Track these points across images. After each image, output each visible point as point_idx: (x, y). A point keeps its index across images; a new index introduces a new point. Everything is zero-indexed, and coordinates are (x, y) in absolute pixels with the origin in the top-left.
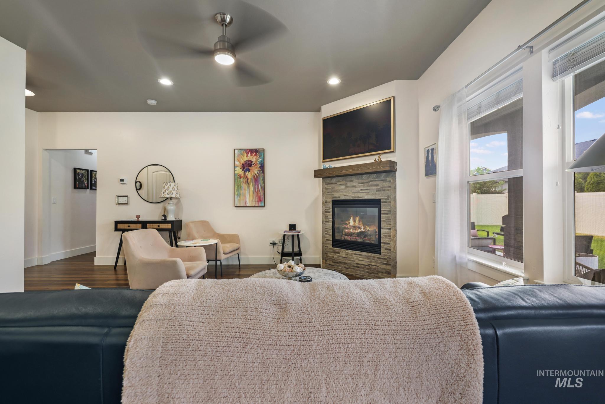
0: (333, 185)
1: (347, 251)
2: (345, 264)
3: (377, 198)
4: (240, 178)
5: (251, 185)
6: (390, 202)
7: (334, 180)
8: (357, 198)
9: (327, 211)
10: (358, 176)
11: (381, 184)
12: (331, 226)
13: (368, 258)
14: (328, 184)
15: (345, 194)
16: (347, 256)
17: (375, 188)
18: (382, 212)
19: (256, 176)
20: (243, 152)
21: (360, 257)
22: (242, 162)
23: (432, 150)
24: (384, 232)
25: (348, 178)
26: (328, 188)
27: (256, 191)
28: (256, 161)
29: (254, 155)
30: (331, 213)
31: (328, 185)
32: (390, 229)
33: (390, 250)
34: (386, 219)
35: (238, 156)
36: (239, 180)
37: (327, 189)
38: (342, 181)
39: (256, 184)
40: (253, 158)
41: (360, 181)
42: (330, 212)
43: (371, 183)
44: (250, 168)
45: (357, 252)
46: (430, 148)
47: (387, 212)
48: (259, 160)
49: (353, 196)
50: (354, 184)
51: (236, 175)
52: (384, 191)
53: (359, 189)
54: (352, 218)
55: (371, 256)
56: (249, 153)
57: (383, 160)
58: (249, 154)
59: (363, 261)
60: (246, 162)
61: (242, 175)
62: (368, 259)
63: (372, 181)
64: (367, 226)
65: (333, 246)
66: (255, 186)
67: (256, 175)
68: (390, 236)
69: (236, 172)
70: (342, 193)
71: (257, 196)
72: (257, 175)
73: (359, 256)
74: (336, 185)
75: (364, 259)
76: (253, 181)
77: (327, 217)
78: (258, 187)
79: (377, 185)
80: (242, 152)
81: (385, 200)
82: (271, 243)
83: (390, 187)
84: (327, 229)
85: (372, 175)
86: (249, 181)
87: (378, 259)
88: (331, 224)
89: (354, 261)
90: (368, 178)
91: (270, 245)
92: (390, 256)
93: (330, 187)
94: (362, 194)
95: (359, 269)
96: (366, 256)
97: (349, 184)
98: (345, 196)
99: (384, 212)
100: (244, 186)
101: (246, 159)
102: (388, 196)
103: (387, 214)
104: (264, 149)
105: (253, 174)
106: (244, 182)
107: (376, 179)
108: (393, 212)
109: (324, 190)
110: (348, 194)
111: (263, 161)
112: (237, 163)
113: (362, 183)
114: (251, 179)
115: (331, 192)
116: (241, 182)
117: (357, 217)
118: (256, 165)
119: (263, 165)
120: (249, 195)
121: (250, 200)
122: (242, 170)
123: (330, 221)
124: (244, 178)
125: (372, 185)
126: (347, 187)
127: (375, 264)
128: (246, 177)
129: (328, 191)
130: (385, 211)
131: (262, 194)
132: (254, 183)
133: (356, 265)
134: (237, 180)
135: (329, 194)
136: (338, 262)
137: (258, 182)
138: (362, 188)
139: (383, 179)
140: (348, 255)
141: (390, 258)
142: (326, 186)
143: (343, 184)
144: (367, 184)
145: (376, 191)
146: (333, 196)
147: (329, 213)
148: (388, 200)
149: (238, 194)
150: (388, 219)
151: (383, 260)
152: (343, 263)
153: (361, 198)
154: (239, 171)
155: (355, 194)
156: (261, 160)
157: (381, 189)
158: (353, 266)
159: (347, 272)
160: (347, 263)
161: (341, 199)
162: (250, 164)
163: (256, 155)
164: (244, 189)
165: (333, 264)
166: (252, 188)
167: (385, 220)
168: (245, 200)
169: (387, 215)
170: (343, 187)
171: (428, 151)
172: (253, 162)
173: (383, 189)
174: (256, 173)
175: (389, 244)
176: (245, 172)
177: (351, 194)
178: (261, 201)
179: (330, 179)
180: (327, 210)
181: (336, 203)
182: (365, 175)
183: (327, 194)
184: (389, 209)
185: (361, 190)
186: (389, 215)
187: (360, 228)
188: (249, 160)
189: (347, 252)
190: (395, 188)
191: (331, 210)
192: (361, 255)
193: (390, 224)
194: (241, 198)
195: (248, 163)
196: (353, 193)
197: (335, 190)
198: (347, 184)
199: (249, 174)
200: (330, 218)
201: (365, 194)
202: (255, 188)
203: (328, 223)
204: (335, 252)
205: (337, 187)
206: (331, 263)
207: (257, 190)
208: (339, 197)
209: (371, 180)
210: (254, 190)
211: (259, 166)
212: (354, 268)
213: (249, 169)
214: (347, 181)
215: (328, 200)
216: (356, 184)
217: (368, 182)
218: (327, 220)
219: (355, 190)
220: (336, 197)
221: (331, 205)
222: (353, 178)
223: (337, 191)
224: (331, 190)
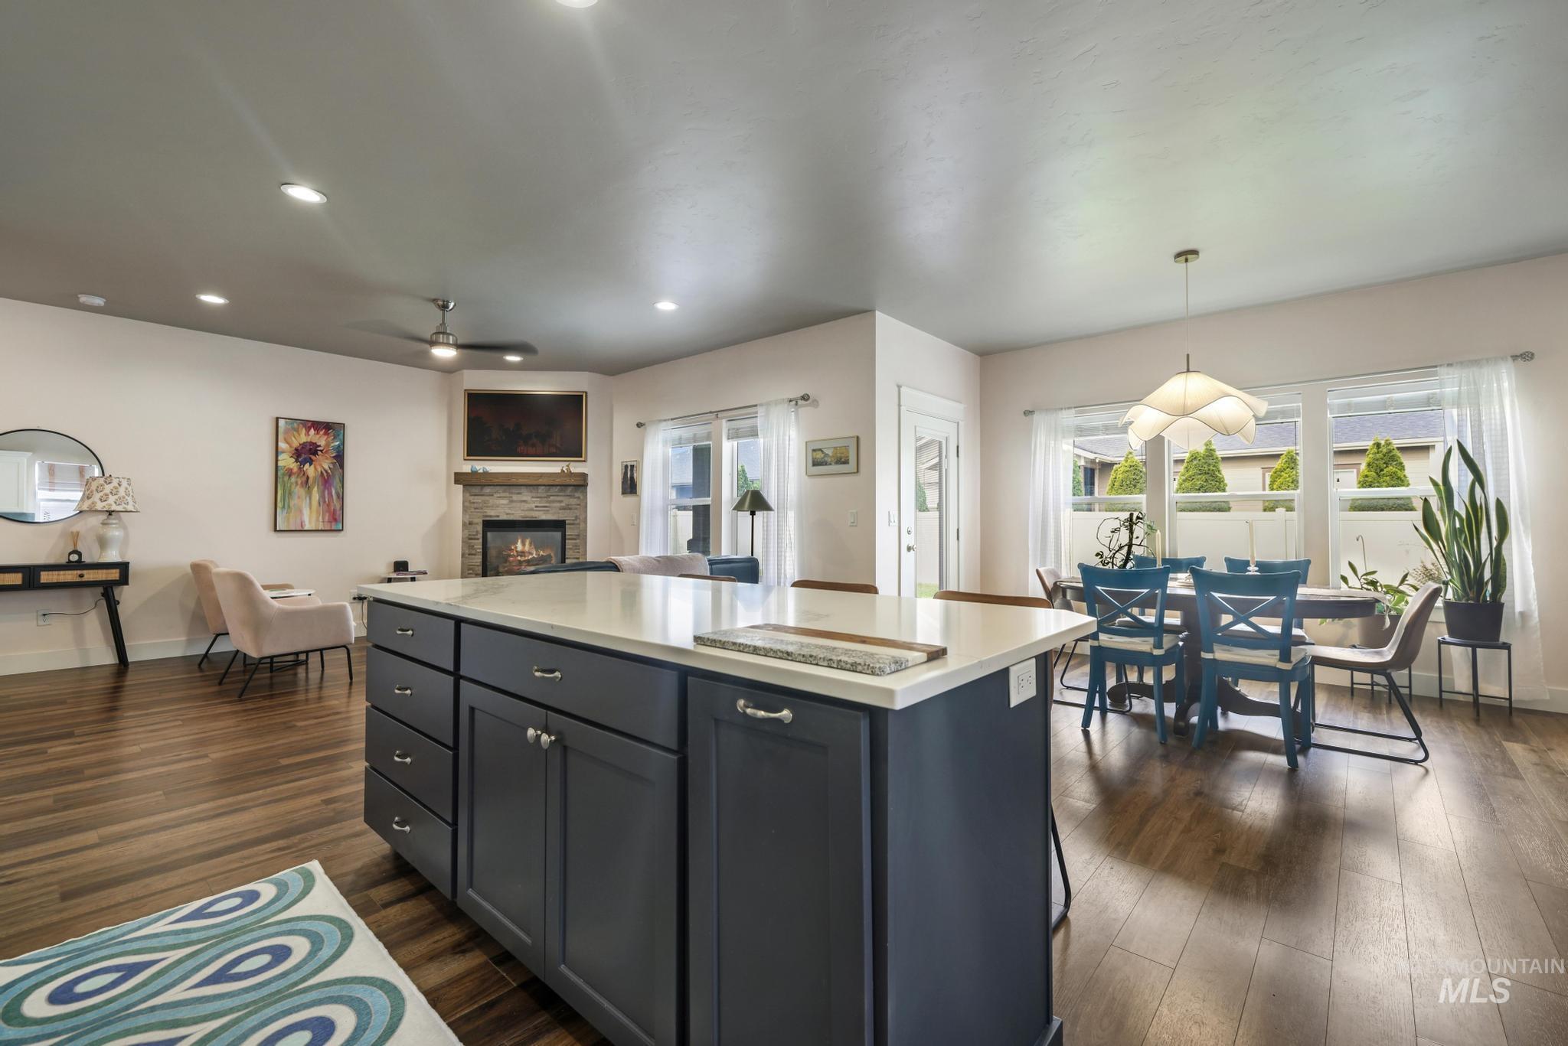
0: (487, 498)
3: (561, 519)
4: (290, 476)
5: (316, 489)
6: (579, 524)
7: (487, 490)
8: (530, 518)
9: (473, 537)
10: (531, 488)
11: (566, 501)
12: (480, 560)
15: (510, 511)
17: (558, 505)
18: (567, 537)
19: (325, 474)
20: (298, 425)
22: (296, 444)
23: (632, 466)
25: (514, 490)
26: (474, 501)
27: (325, 502)
28: (328, 445)
29: (322, 433)
30: (481, 540)
31: (476, 497)
32: (578, 558)
34: (573, 544)
35: (286, 432)
36: (286, 478)
37: (474, 503)
38: (504, 492)
39: (325, 489)
40: (321, 441)
41: (534, 495)
42: (478, 539)
43: (552, 498)
44: (313, 457)
46: (629, 464)
47: (575, 537)
48: (332, 445)
49: (523, 515)
50: (525, 498)
51: (279, 468)
52: (570, 509)
53: (533, 505)
54: (520, 543)
56: (312, 429)
57: (573, 470)
58: (312, 431)
60: (303, 445)
61: (295, 469)
63: (554, 496)
66: (324, 492)
67: (326, 471)
69: (280, 464)
70: (502, 511)
71: (329, 511)
72: (329, 471)
74: (491, 497)
76: (320, 484)
77: (474, 546)
78: (330, 494)
79: (561, 502)
80: (295, 425)
81: (572, 522)
82: (354, 598)
83: (579, 505)
84: (473, 565)
86: (310, 481)
88: (481, 557)
90: (547, 492)
91: (352, 601)
93: (479, 501)
94: (537, 513)
97: (515, 497)
98: (507, 514)
99: (570, 537)
100: (299, 491)
101: (303, 439)
102: (577, 517)
103: (575, 539)
104: (344, 424)
105: (319, 470)
106: (299, 482)
107: (560, 494)
108: (582, 537)
109: (467, 504)
110: (513, 512)
111: (342, 447)
112: (282, 445)
113: (538, 498)
114: (315, 478)
115: (481, 509)
116: (291, 484)
117: (527, 540)
118: (326, 452)
119: (341, 454)
120: (310, 508)
121: (310, 517)
122: (294, 460)
123: (479, 552)
124: (298, 475)
125: (553, 502)
126: (512, 501)
128: (304, 474)
129: (475, 505)
130: (572, 535)
131: (338, 507)
132: (322, 487)
134: (283, 478)
135: (477, 511)
137: (330, 485)
138: (538, 505)
139: (568, 495)
142: (471, 498)
143: (505, 497)
144: (546, 500)
145: (560, 510)
146: (485, 514)
147: (476, 541)
148: (576, 522)
149: (284, 507)
150: (576, 546)
153: (536, 518)
154: (287, 461)
155: (526, 513)
156: (337, 443)
157: (567, 507)
161: (501, 518)
162: (313, 450)
163: (326, 434)
164: (299, 497)
166: (316, 495)
167: (571, 546)
168: (301, 519)
169: (574, 541)
170: (505, 502)
171: (626, 466)
172: (320, 446)
173: (570, 507)
174: (326, 467)
176: (303, 463)
177: (518, 513)
178: (335, 520)
179: (479, 487)
180: (474, 535)
181: (490, 525)
182: (543, 487)
183: (473, 510)
184: (578, 531)
185: (536, 507)
186: (578, 541)
187: (531, 554)
188: (311, 442)
190: (586, 507)
191: (480, 536)
193: (579, 552)
194: (291, 515)
195: (308, 447)
196: (523, 510)
197: (489, 505)
198: (511, 497)
199: (310, 470)
200: (479, 549)
201: (542, 513)
202: (322, 496)
203: (473, 556)
205: (492, 501)
207: (327, 500)
208: (498, 516)
209: (552, 494)
210: (321, 500)
211: (334, 455)
213: (310, 458)
214: (512, 493)
215: (475, 520)
216: (528, 498)
217: (549, 496)
218: (473, 552)
219: (527, 506)
220: (491, 516)
221: (480, 528)
222: (523, 490)
223: (492, 507)
224: (481, 505)
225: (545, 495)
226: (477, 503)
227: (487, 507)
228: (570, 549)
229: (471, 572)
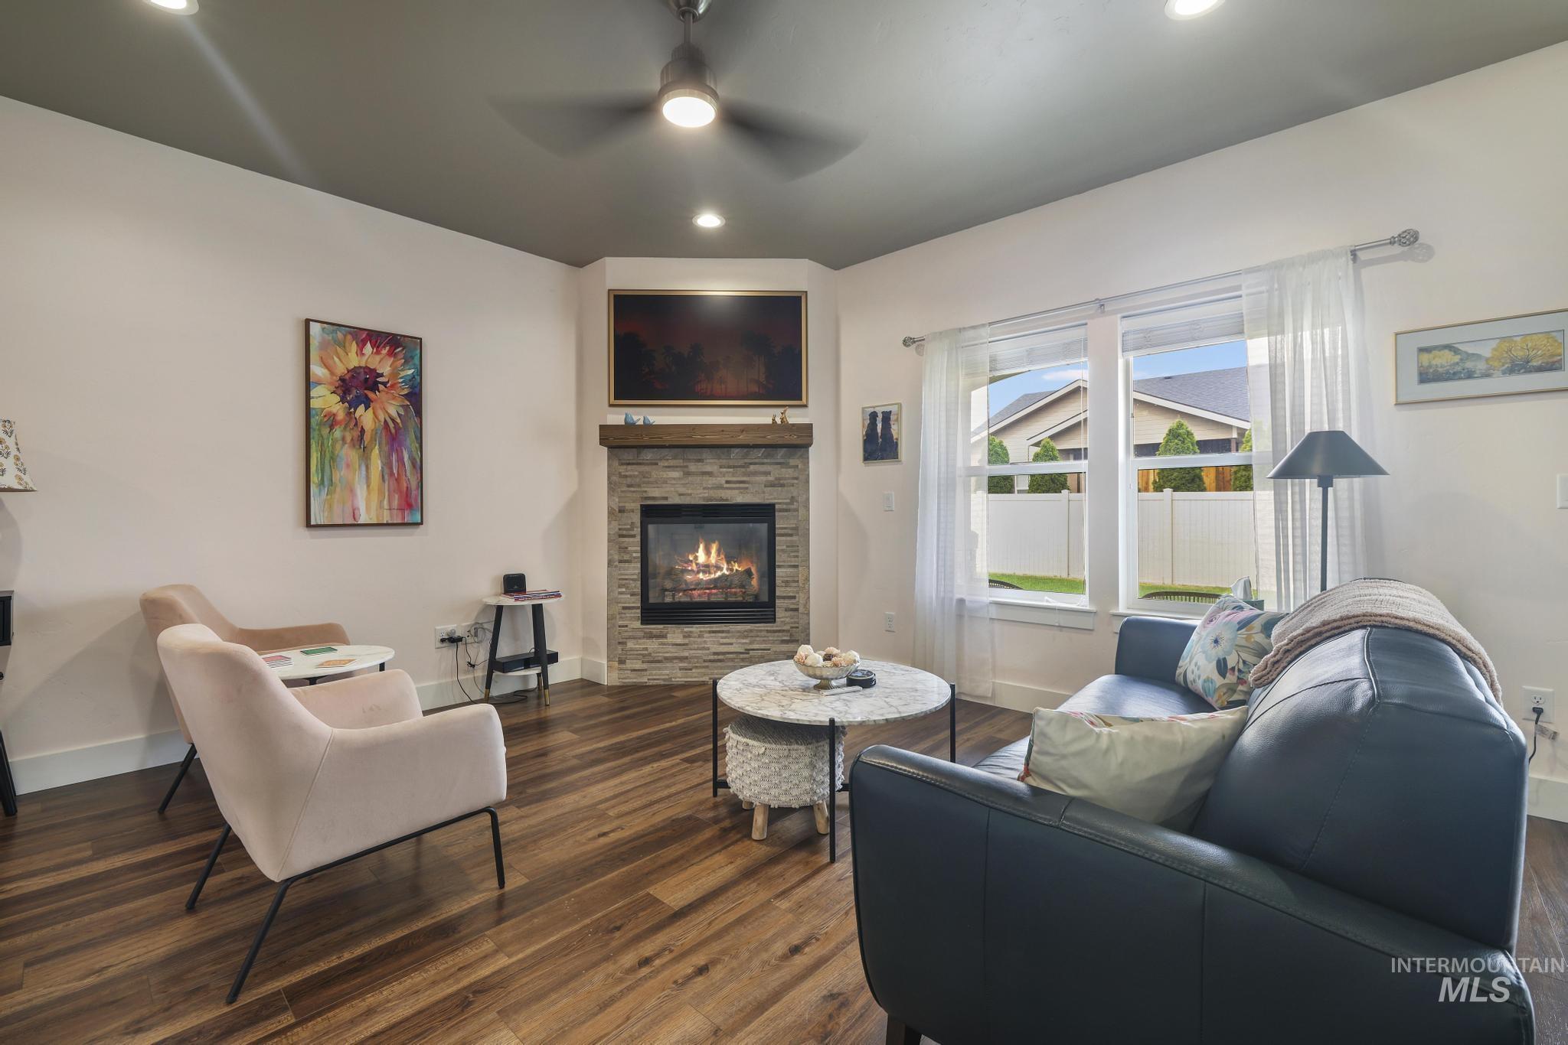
0: (645, 468)
1: (687, 629)
2: (682, 659)
3: (767, 502)
4: (332, 427)
5: (376, 451)
6: (797, 510)
7: (648, 455)
8: (717, 500)
9: (624, 532)
10: (719, 451)
11: (776, 472)
12: (638, 571)
13: (744, 635)
14: (629, 464)
15: (682, 490)
16: (686, 641)
17: (763, 479)
18: (777, 531)
19: (391, 425)
20: (345, 336)
21: (722, 638)
22: (341, 369)
23: (887, 416)
24: (781, 574)
25: (691, 454)
26: (627, 474)
27: (391, 474)
28: (394, 374)
29: (385, 351)
30: (638, 538)
31: (629, 467)
32: (796, 566)
33: (797, 610)
34: (787, 546)
35: (324, 345)
36: (325, 431)
37: (626, 476)
38: (675, 458)
39: (392, 449)
40: (384, 365)
41: (724, 462)
42: (634, 536)
43: (752, 467)
44: (371, 395)
45: (715, 627)
46: (879, 411)
47: (790, 532)
48: (403, 374)
49: (706, 495)
50: (708, 468)
51: (313, 412)
52: (782, 486)
53: (722, 480)
54: (702, 547)
55: (751, 631)
56: (369, 344)
57: (791, 421)
58: (368, 349)
59: (732, 644)
60: (354, 372)
61: (341, 416)
62: (746, 637)
63: (755, 464)
64: (734, 562)
65: (642, 624)
66: (390, 456)
67: (393, 420)
68: (798, 581)
69: (314, 404)
70: (673, 489)
71: (400, 491)
72: (398, 421)
73: (720, 635)
74: (654, 467)
75: (734, 641)
76: (384, 442)
77: (627, 548)
78: (400, 460)
79: (768, 473)
80: (340, 335)
81: (784, 507)
82: (443, 640)
83: (797, 479)
84: (626, 579)
85: (755, 450)
86: (367, 437)
87: (769, 634)
88: (639, 565)
89: (708, 649)
90: (745, 456)
91: (439, 645)
92: (795, 623)
93: (636, 473)
94: (729, 492)
95: (719, 664)
96: (739, 632)
97: (693, 467)
98: (680, 495)
99: (782, 531)
100: (348, 454)
101: (354, 361)
102: (792, 497)
103: (791, 535)
104: (421, 339)
105: (382, 416)
106: (348, 439)
107: (765, 461)
108: (802, 531)
109: (614, 478)
110: (690, 492)
111: (418, 378)
112: (317, 370)
113: (729, 467)
114: (375, 431)
115: (639, 486)
116: (335, 441)
117: (714, 542)
118: (392, 386)
119: (417, 390)
120: (368, 486)
121: (368, 503)
122: (338, 399)
123: (635, 558)
124: (345, 428)
125: (755, 474)
126: (688, 474)
127: (763, 646)
128: (356, 425)
129: (629, 480)
130: (785, 528)
131: (414, 484)
132: (386, 448)
133: (712, 657)
134: (319, 430)
135: (632, 489)
136: (660, 658)
137: (400, 445)
138: (730, 479)
139: (782, 461)
140: (689, 636)
141: (797, 627)
142: (622, 469)
143: (677, 467)
144: (743, 470)
145: (765, 486)
146: (645, 495)
147: (631, 540)
148: (792, 507)
149: (322, 482)
150: (793, 546)
151: (780, 634)
152: (676, 658)
153: (727, 500)
154: (326, 400)
155: (711, 492)
156: (410, 372)
157: (776, 482)
158: (705, 661)
159: (687, 678)
160: (686, 658)
161: (670, 502)
162: (371, 382)
163: (391, 354)
164: (348, 466)
165: (645, 666)
166: (377, 463)
167: (785, 547)
168: (353, 506)
169: (789, 538)
170: (676, 474)
171: (873, 416)
172: (381, 375)
173: (782, 482)
174: (394, 414)
175: (794, 597)
176: (353, 405)
177: (699, 491)
178: (410, 506)
179: (634, 450)
180: (627, 530)
181: (653, 513)
182: (737, 450)
183: (625, 489)
184: (794, 526)
185: (728, 482)
186: (795, 538)
187: (719, 568)
188: (367, 367)
189: (686, 630)
190: (807, 481)
191: (637, 531)
192: (728, 632)
193: (797, 557)
194: (336, 496)
195: (362, 377)
196: (704, 488)
197: (650, 480)
198: (687, 467)
199: (366, 417)
200: (636, 552)
201: (737, 491)
202: (388, 464)
203: (627, 565)
204: (651, 636)
205: (656, 473)
206: (638, 665)
207: (395, 471)
208: (666, 498)
209: (752, 461)
210: (386, 471)
211: (405, 392)
212: (707, 664)
213: (366, 396)
214: (689, 460)
215: (629, 506)
216: (714, 469)
217: (746, 465)
218: (626, 557)
219: (711, 481)
220: (654, 498)
221: (636, 518)
222: (706, 454)
223: (657, 483)
224: (638, 480)
225: (741, 462)
226: (630, 476)
227: (648, 483)
228: (783, 550)
229: (624, 590)
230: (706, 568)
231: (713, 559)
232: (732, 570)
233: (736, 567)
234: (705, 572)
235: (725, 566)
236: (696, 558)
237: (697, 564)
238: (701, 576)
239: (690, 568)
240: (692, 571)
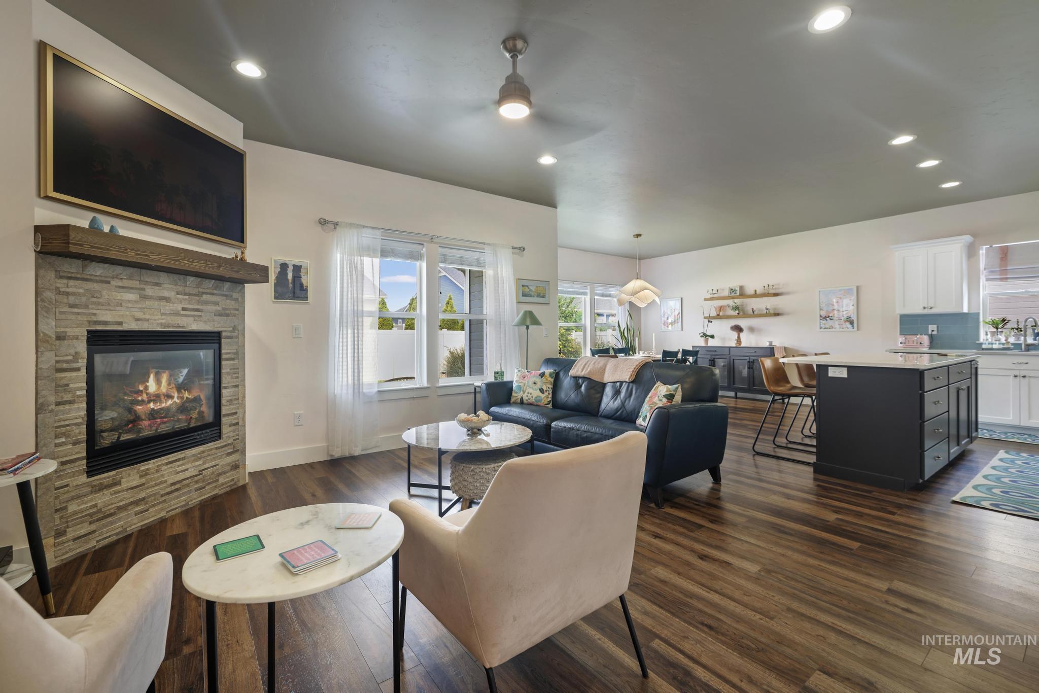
0: (95, 286)
1: (143, 467)
2: (136, 503)
3: (216, 329)
6: (237, 337)
7: (97, 270)
8: (173, 327)
9: (65, 366)
10: (176, 277)
11: (223, 303)
12: (83, 413)
13: (197, 458)
14: (70, 278)
15: (139, 315)
16: (143, 480)
17: (213, 308)
18: (224, 356)
21: (179, 466)
23: (297, 269)
24: (225, 395)
26: (68, 290)
30: (83, 372)
31: (71, 282)
32: (237, 386)
33: (237, 424)
34: (231, 369)
37: (68, 294)
38: (130, 278)
41: (181, 289)
42: (78, 369)
43: (205, 296)
45: (165, 459)
46: (290, 263)
47: (233, 356)
49: (164, 321)
50: (166, 294)
52: (228, 315)
53: (179, 307)
54: (152, 376)
55: (203, 452)
59: (187, 470)
62: (199, 459)
63: (206, 293)
64: (185, 390)
65: (88, 477)
68: (238, 399)
70: (128, 313)
73: (177, 463)
74: (105, 285)
75: (190, 465)
77: (67, 385)
79: (217, 304)
81: (229, 334)
83: (237, 310)
84: (67, 425)
85: (207, 281)
87: (218, 451)
88: (84, 405)
89: (166, 481)
90: (198, 285)
92: (237, 435)
93: (81, 291)
94: (185, 319)
95: (176, 494)
96: (194, 455)
97: (150, 291)
98: (137, 320)
99: (227, 356)
102: (234, 326)
103: (233, 359)
107: (215, 292)
108: (239, 355)
110: (147, 317)
113: (185, 294)
115: (87, 307)
117: (165, 372)
123: (79, 396)
125: (207, 303)
126: (144, 297)
127: (213, 463)
129: (72, 299)
130: (229, 353)
133: (169, 490)
135: (76, 310)
136: (112, 511)
138: (186, 306)
139: (227, 293)
140: (147, 474)
141: (238, 439)
142: (61, 283)
143: (132, 288)
144: (197, 298)
145: (215, 315)
146: (93, 318)
147: (74, 374)
148: (233, 334)
150: (234, 369)
151: (226, 448)
152: (132, 503)
153: (183, 327)
155: (169, 318)
157: (223, 312)
158: (162, 496)
159: (142, 521)
160: (144, 499)
161: (125, 327)
165: (93, 527)
167: (228, 370)
169: (232, 362)
170: (132, 296)
171: (284, 265)
173: (227, 312)
175: (236, 413)
177: (157, 317)
179: (79, 262)
180: (67, 362)
181: (103, 340)
182: (192, 279)
183: (65, 309)
184: (235, 351)
185: (184, 309)
186: (236, 362)
187: (169, 397)
189: (142, 469)
190: (243, 313)
191: (83, 363)
192: (184, 458)
193: (237, 378)
196: (162, 314)
197: (101, 300)
198: (144, 289)
200: (80, 389)
201: (192, 319)
203: (67, 407)
204: (101, 488)
205: (106, 293)
206: (84, 529)
208: (120, 323)
209: (205, 291)
212: (164, 498)
214: (146, 283)
215: (71, 331)
216: (171, 294)
217: (200, 294)
218: (67, 397)
219: (168, 307)
220: (106, 323)
221: (82, 347)
222: (163, 277)
223: (108, 306)
224: (84, 299)
225: (195, 291)
226: (74, 294)
227: (99, 304)
228: (227, 373)
229: (63, 440)
230: (156, 398)
231: (164, 389)
232: (182, 398)
233: (186, 395)
234: (155, 401)
235: (176, 395)
236: (146, 388)
237: (147, 394)
238: (152, 405)
239: (140, 398)
240: (143, 401)
